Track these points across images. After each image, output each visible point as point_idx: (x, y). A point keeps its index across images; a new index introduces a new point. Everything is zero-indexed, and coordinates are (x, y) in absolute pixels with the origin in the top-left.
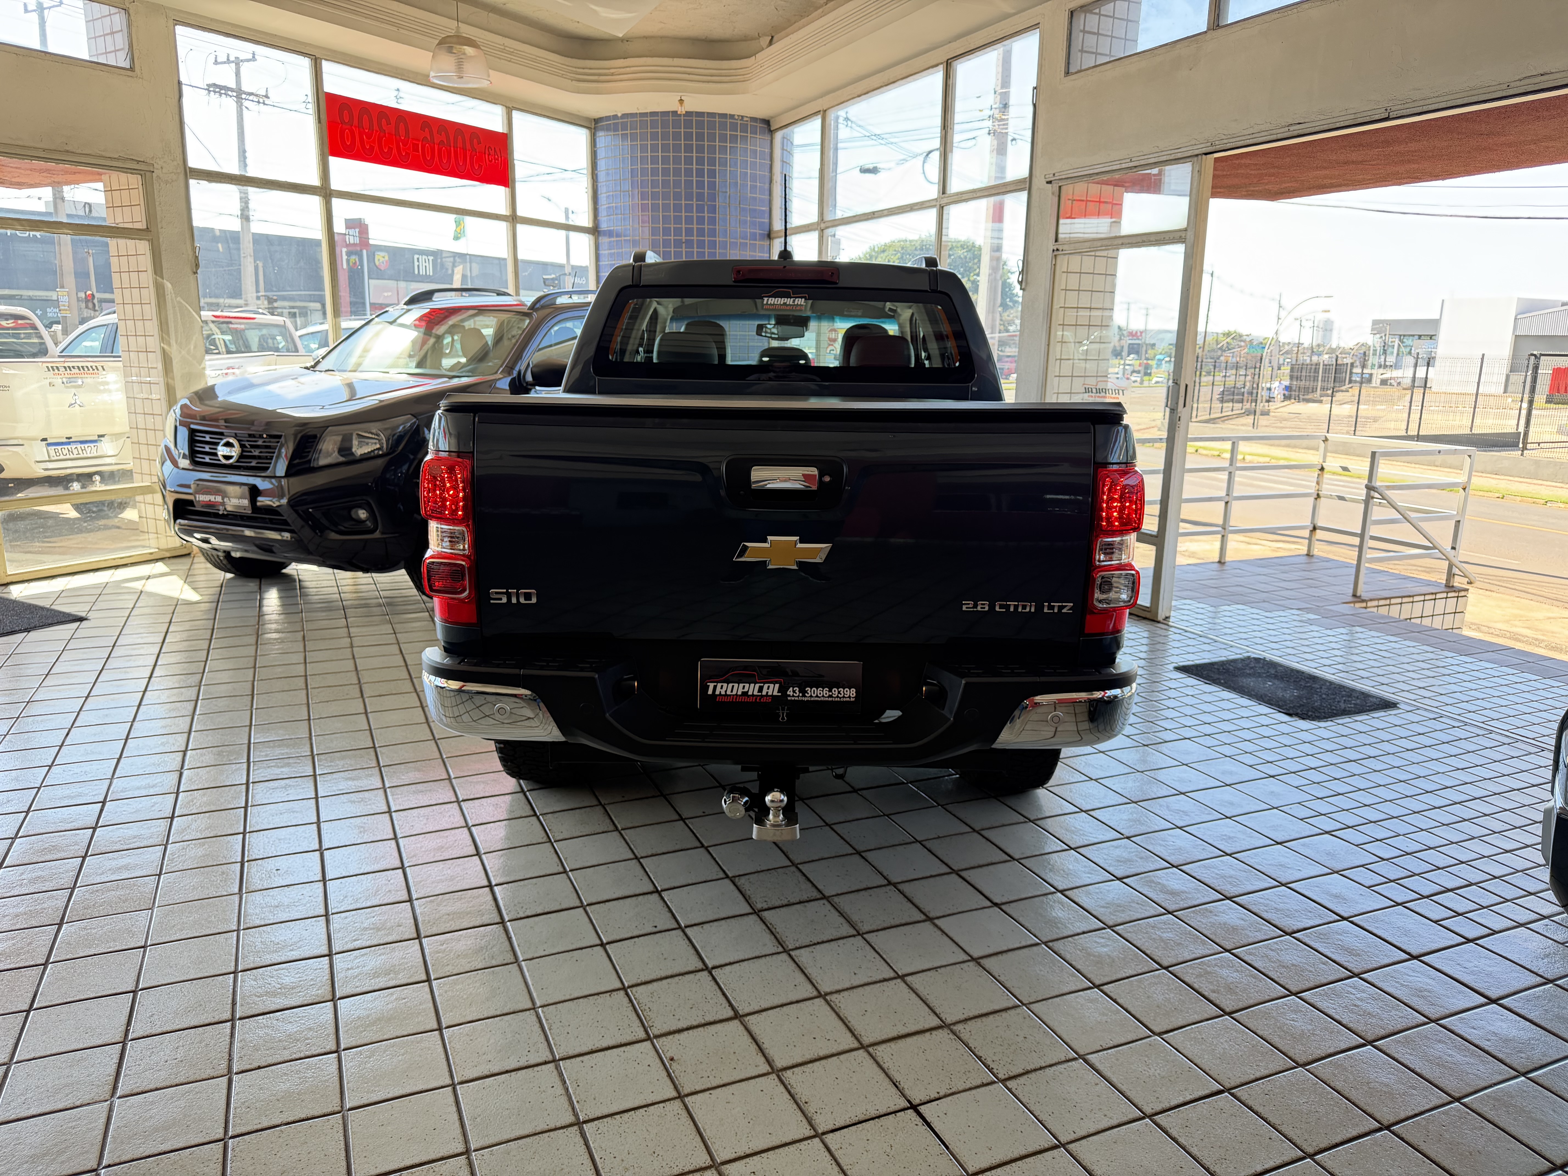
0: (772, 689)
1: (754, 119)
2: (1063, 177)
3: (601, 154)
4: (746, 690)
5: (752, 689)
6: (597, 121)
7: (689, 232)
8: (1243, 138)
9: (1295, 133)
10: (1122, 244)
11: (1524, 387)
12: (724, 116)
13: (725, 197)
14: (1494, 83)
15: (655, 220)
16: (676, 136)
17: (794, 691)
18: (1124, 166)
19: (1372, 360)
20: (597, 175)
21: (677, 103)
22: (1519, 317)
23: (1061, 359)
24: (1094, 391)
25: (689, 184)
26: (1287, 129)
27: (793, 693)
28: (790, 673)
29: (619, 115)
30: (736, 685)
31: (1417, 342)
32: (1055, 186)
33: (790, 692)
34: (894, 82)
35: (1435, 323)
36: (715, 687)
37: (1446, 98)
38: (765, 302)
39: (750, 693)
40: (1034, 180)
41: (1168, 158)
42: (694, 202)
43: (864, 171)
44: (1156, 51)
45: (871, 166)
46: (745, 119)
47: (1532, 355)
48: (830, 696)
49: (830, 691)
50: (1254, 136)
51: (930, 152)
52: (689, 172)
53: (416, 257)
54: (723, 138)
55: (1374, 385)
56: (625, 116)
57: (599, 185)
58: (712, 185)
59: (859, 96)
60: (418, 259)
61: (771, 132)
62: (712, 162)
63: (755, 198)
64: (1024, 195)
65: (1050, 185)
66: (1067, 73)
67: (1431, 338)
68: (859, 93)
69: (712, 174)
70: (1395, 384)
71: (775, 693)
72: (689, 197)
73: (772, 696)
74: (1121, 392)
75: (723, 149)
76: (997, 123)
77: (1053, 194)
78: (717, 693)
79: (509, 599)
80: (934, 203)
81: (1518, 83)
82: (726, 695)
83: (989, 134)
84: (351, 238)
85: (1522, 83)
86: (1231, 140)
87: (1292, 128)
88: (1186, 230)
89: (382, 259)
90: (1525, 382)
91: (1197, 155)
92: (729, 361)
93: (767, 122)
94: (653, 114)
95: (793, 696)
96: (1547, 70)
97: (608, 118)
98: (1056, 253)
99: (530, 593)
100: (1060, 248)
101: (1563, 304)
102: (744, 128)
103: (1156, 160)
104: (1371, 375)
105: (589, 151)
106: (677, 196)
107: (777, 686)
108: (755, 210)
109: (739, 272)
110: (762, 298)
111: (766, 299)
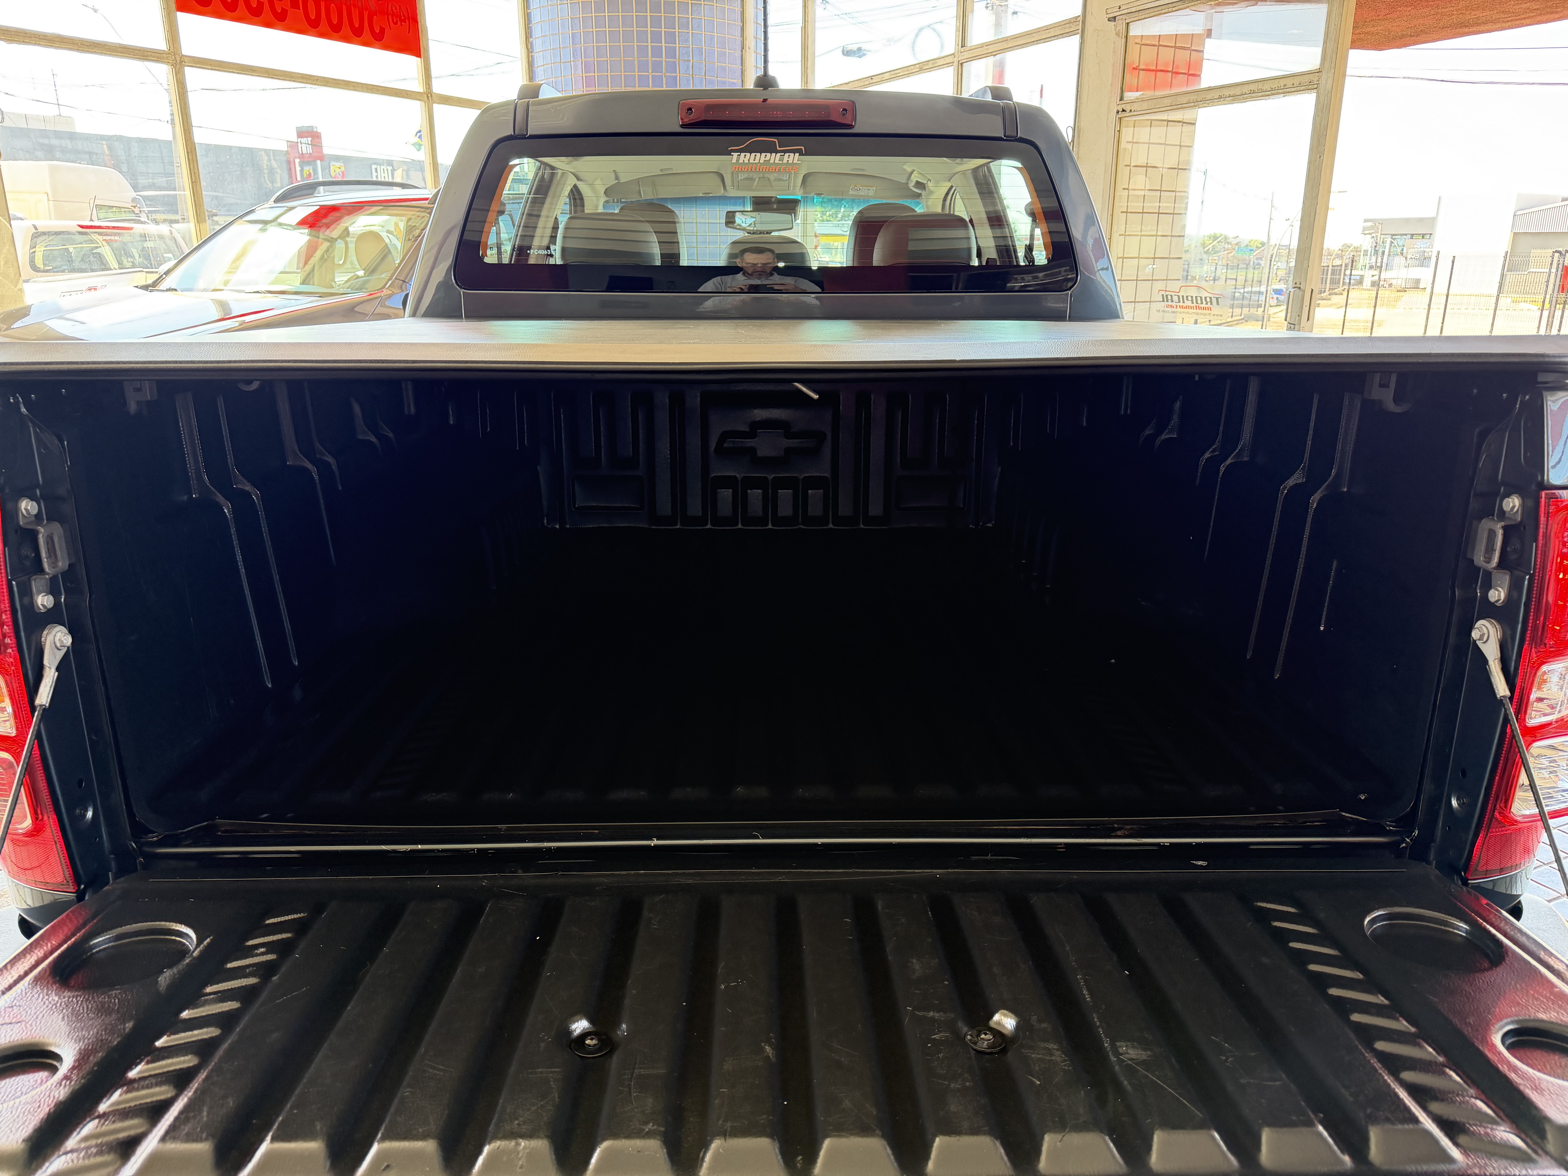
2: (1133, 10)
3: (536, 18)
10: (1220, 97)
11: (1547, 287)
13: (688, 68)
19: (1362, 261)
20: (532, 44)
22: (1518, 213)
23: (1123, 258)
24: (1175, 298)
25: (642, 50)
31: (1408, 242)
32: (1121, 24)
35: (1433, 221)
40: (1089, 18)
42: (650, 74)
43: (847, 53)
45: (855, 47)
47: (1557, 252)
51: (921, 30)
52: (642, 36)
53: (374, 167)
55: (1364, 287)
57: (536, 55)
58: (671, 53)
60: (376, 169)
62: (671, 23)
63: (724, 69)
64: (1076, 39)
65: (1113, 23)
67: (1423, 237)
69: (671, 38)
70: (1387, 286)
72: (643, 67)
74: (1214, 300)
77: (1117, 34)
80: (950, 60)
83: (987, 7)
84: (304, 146)
88: (1319, 71)
89: (338, 170)
90: (1548, 281)
92: (684, 262)
98: (1121, 115)
100: (1128, 108)
101: (1564, 200)
104: (1362, 277)
105: (521, 13)
106: (629, 66)
109: (690, 109)
110: (729, 153)
111: (735, 155)
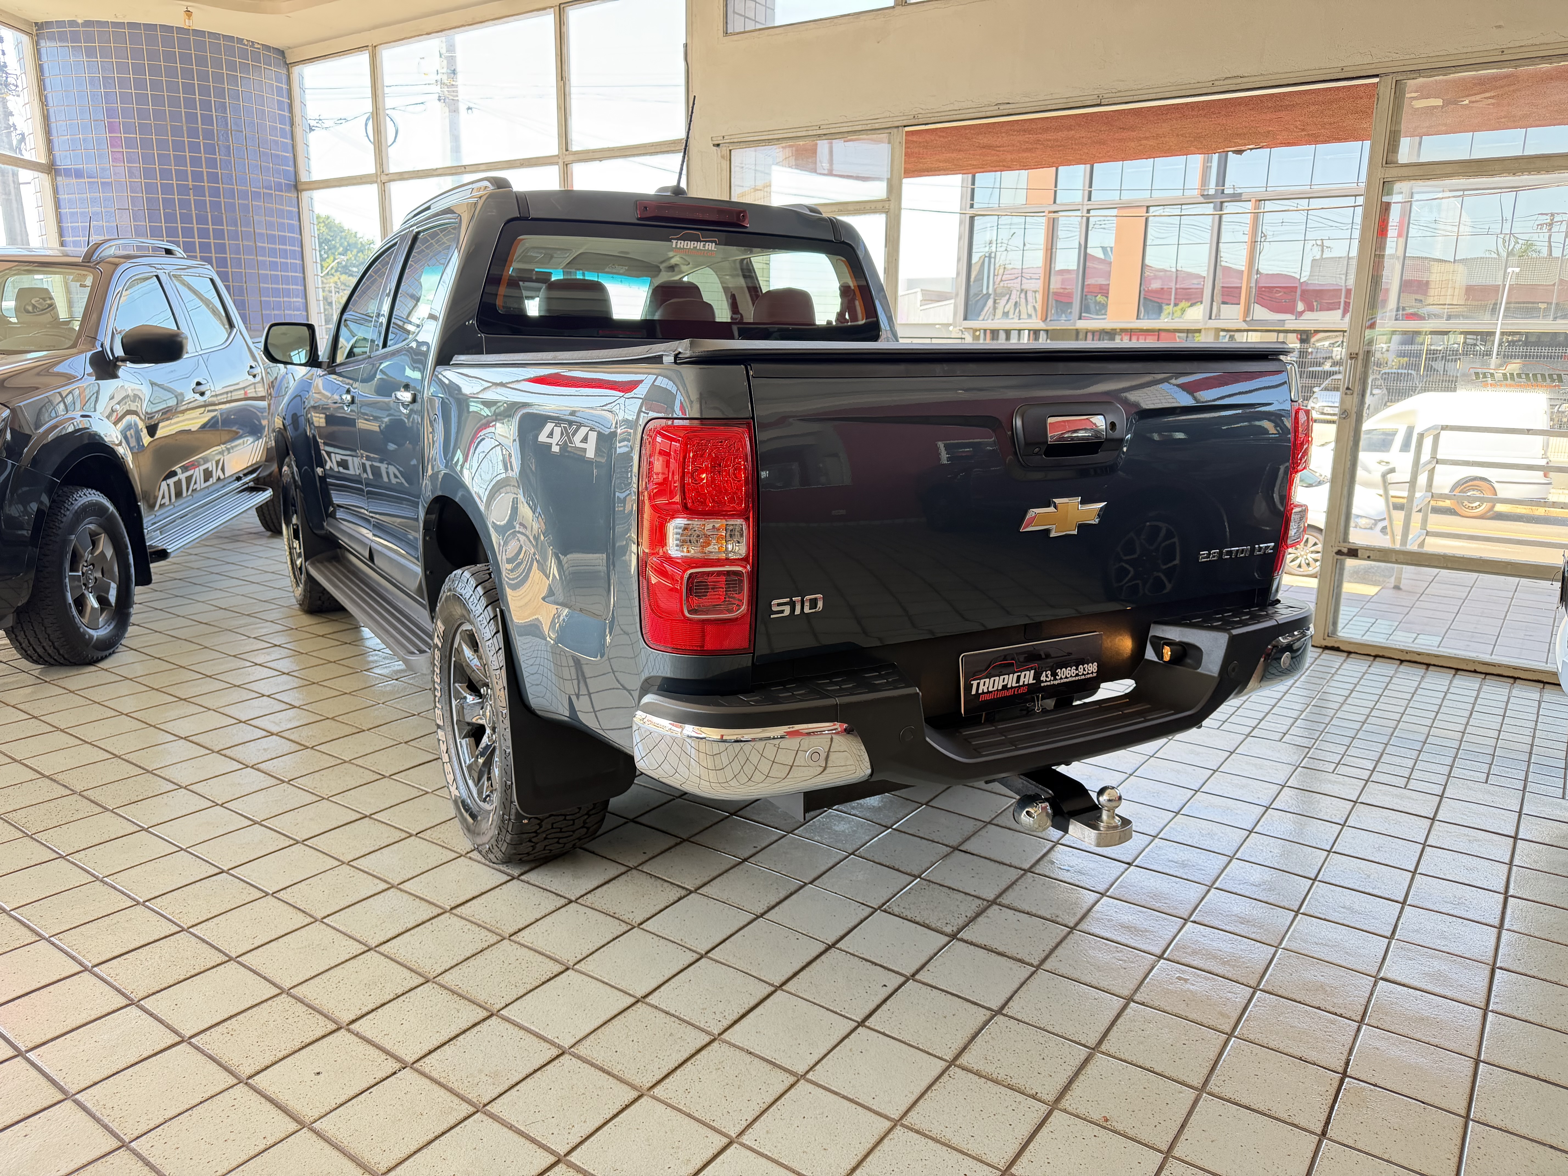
0: (1028, 677)
1: (267, 48)
2: (736, 140)
4: (1005, 683)
5: (1010, 680)
6: (40, 26)
7: (197, 176)
8: (950, 113)
9: (1006, 112)
12: (231, 38)
14: (1193, 81)
15: (147, 159)
16: (169, 57)
17: (1047, 676)
18: (810, 133)
21: (183, 15)
26: (996, 107)
27: (1046, 678)
28: (1043, 656)
29: (80, 21)
30: (997, 678)
32: (724, 150)
33: (1043, 678)
34: (481, 22)
36: (978, 684)
37: (1156, 90)
38: (674, 246)
39: (1009, 686)
40: (692, 142)
41: (864, 128)
44: (836, 21)
46: (256, 46)
48: (1077, 675)
49: (1077, 669)
50: (960, 112)
54: (232, 66)
56: (88, 23)
59: (428, 34)
61: (288, 66)
63: (276, 142)
65: (717, 148)
66: (726, 33)
68: (429, 31)
71: (1031, 681)
72: (193, 133)
73: (1028, 684)
75: (233, 80)
76: (446, 89)
77: (722, 157)
78: (980, 691)
79: (793, 609)
80: (556, 160)
81: (1222, 83)
82: (989, 692)
83: (439, 100)
85: (1226, 82)
86: (936, 115)
87: (1001, 107)
88: (886, 202)
91: (898, 127)
93: (282, 53)
94: (132, 25)
95: (1046, 681)
96: (1240, 74)
97: (60, 24)
99: (816, 599)
102: (256, 57)
103: (850, 129)
106: (176, 131)
107: (1032, 672)
108: (278, 156)
109: (646, 208)
110: (670, 240)
111: (674, 242)
